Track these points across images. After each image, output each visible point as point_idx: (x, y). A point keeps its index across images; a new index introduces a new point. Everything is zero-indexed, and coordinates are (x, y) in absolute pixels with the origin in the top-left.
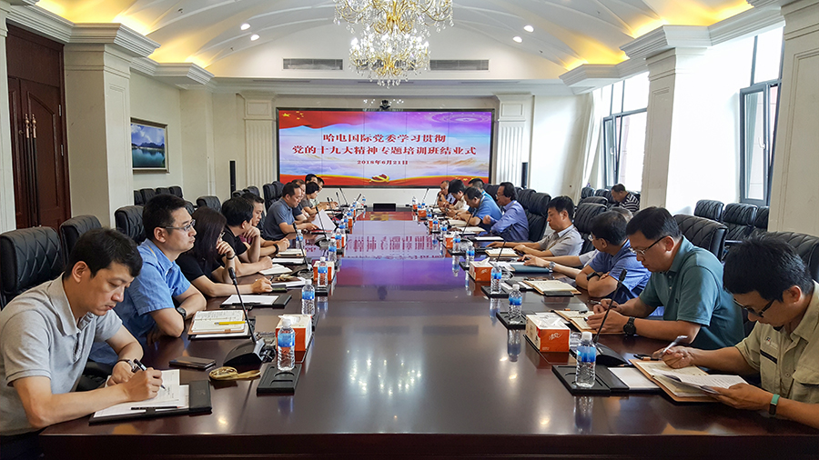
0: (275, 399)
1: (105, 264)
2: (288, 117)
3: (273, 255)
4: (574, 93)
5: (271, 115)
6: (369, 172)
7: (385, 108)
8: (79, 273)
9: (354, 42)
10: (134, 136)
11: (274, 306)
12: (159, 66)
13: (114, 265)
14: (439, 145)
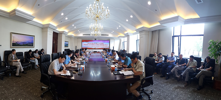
0: (80, 76)
1: (63, 58)
2: (83, 41)
3: (81, 58)
4: (119, 39)
5: (81, 41)
6: (93, 47)
7: (96, 40)
8: (60, 58)
9: (92, 32)
10: (65, 43)
11: (80, 64)
12: (68, 35)
13: (64, 58)
14: (103, 44)
